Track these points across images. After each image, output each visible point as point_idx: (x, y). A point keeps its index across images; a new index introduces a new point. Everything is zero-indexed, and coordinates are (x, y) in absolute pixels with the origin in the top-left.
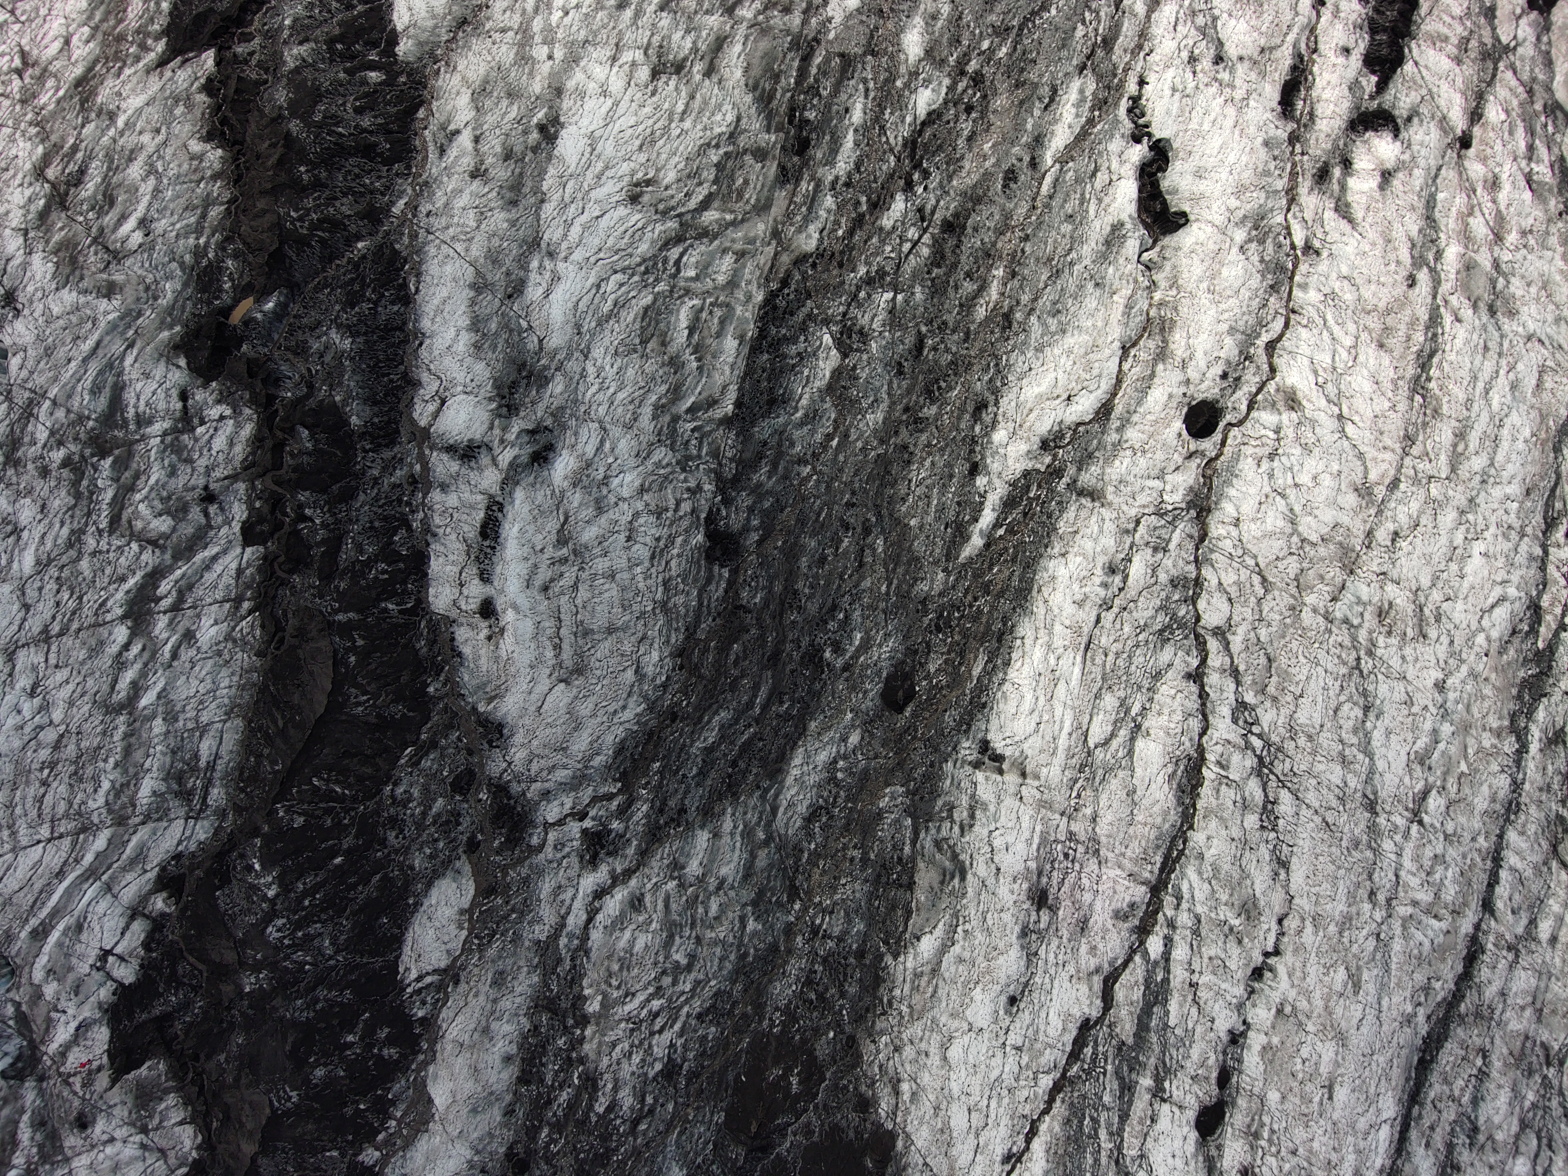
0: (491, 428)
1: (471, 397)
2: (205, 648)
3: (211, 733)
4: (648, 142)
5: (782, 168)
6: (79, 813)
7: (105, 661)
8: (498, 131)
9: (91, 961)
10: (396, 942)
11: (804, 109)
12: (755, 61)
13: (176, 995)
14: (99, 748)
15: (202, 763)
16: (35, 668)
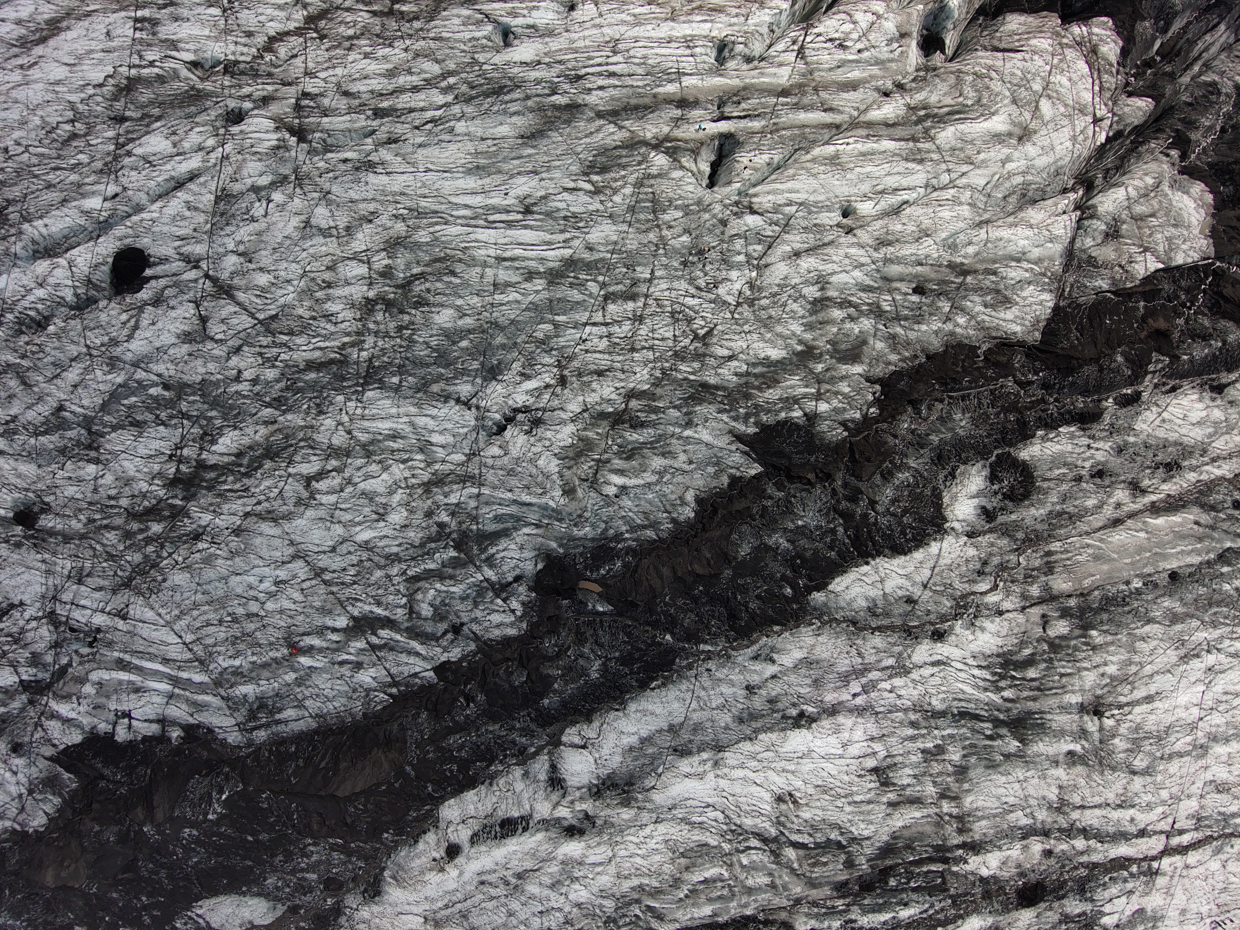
0: (579, 789)
1: (594, 766)
2: (354, 680)
3: (300, 713)
4: (824, 789)
5: (845, 884)
6: (211, 654)
7: (319, 621)
8: (786, 687)
9: (119, 708)
10: (214, 892)
11: (894, 876)
12: (914, 829)
13: (122, 777)
14: (260, 646)
15: (278, 716)
16: (295, 577)
